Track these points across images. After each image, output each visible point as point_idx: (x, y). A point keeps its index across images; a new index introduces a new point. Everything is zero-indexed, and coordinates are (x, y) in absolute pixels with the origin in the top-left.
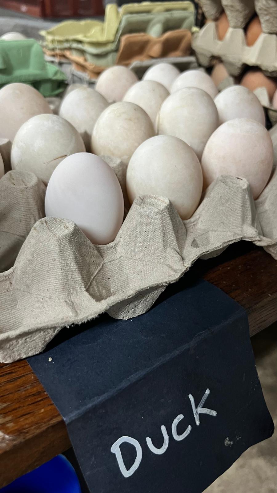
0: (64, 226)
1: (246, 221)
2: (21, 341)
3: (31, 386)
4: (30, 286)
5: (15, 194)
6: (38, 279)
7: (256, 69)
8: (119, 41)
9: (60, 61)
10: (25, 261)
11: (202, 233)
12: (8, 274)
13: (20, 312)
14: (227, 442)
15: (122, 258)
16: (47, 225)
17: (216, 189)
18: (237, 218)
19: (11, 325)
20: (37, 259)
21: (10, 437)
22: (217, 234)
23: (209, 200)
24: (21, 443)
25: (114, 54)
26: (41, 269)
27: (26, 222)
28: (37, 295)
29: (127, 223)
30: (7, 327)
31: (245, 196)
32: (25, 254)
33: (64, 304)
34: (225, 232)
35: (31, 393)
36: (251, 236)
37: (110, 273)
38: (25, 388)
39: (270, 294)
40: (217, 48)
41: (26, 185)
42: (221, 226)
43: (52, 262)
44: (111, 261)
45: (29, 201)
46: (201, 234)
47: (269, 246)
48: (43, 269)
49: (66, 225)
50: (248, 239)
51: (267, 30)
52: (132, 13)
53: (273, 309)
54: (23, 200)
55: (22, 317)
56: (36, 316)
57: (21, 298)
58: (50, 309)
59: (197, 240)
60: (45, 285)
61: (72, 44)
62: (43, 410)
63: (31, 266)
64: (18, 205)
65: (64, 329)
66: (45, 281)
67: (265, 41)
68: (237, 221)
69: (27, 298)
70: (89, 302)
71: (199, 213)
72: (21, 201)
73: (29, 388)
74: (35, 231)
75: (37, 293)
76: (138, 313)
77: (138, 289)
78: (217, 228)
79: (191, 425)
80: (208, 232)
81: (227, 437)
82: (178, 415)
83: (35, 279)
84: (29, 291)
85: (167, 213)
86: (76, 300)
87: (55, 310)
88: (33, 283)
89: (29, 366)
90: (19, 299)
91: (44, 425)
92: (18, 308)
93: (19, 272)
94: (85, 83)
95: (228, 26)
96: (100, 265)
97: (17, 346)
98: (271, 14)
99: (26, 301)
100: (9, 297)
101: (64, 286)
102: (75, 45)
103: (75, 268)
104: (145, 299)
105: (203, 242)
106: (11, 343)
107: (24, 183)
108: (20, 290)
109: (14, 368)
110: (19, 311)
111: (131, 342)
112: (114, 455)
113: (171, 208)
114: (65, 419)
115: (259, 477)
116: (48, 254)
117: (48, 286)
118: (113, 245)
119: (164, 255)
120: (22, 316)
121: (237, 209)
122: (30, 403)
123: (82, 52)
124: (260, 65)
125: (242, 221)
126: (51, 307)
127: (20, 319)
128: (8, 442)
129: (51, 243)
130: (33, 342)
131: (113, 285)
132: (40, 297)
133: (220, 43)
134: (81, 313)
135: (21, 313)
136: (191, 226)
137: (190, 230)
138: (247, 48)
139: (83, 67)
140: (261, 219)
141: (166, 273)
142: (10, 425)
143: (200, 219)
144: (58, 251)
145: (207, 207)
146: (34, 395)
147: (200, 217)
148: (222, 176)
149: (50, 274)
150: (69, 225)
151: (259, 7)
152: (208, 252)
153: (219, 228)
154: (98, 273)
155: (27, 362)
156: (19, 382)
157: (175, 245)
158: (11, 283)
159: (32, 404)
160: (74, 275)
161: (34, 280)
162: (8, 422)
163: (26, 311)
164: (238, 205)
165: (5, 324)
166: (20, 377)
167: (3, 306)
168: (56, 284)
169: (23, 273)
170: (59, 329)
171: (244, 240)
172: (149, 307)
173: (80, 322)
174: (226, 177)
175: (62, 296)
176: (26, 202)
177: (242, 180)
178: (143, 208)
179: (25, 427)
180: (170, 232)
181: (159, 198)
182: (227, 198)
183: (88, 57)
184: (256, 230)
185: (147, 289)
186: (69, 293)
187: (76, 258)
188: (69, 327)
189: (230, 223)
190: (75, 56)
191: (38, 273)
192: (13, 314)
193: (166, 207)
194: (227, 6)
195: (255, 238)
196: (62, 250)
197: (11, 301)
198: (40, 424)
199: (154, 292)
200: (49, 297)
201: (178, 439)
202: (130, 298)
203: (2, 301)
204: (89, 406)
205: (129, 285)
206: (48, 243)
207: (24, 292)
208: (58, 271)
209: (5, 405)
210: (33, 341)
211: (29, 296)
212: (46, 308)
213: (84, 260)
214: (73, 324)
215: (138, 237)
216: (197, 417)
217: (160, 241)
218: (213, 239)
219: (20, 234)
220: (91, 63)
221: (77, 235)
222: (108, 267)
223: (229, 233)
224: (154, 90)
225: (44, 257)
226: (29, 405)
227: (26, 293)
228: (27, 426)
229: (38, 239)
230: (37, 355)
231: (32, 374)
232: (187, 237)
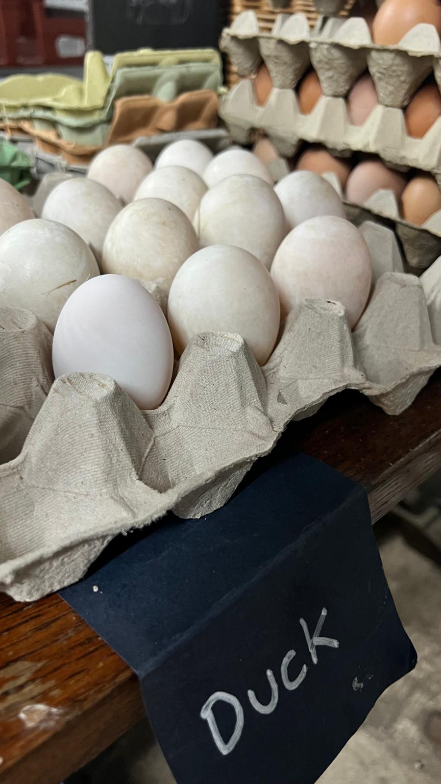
0: (99, 385)
1: (347, 361)
2: (55, 563)
3: (74, 630)
4: (55, 479)
5: (5, 342)
6: (67, 467)
7: (318, 146)
8: (113, 107)
9: (12, 137)
10: (44, 441)
11: (286, 383)
12: (16, 464)
13: (39, 522)
14: (356, 685)
15: (181, 427)
16: (72, 385)
17: (302, 318)
18: (335, 358)
19: (28, 543)
20: (63, 437)
21: (60, 709)
22: (309, 383)
23: (293, 336)
24: (77, 717)
25: (105, 126)
26: (71, 452)
27: (24, 385)
28: (66, 492)
29: (185, 375)
30: (21, 546)
31: (343, 327)
32: (44, 431)
33: (111, 502)
34: (321, 380)
35: (77, 641)
36: (357, 382)
37: (166, 451)
38: (66, 635)
39: (392, 463)
40: (257, 117)
41: (20, 328)
42: (313, 372)
43: (88, 439)
44: (164, 434)
45: (28, 352)
46: (288, 384)
47: (383, 395)
48: (74, 451)
49: (100, 383)
50: (354, 387)
51: (329, 91)
52: (129, 66)
53: (396, 484)
54: (19, 351)
55: (44, 529)
56: (66, 525)
57: (39, 500)
58: (88, 511)
59: (283, 393)
60: (78, 476)
61: (34, 112)
62: (101, 664)
63: (53, 449)
64: (11, 359)
65: (118, 538)
66: (77, 470)
67: (328, 106)
68: (335, 363)
69: (50, 499)
70: (148, 494)
71: (279, 354)
72: (15, 353)
73: (73, 634)
74: (56, 395)
75: (65, 488)
76: (214, 507)
77: (218, 469)
78: (307, 375)
79: (306, 665)
80: (297, 380)
81: (355, 678)
82: (288, 651)
83: (61, 467)
84: (52, 488)
85: (243, 356)
86: (126, 494)
87: (95, 513)
88: (58, 475)
89: (65, 602)
90: (36, 502)
91: (108, 686)
92: (36, 516)
93: (34, 460)
94: (60, 170)
95: (272, 86)
96: (151, 440)
97: (50, 571)
98: (335, 68)
99: (49, 503)
100: (21, 500)
101: (108, 475)
102: (40, 113)
103: (121, 445)
104: (225, 483)
105: (291, 396)
106: (42, 567)
107: (16, 324)
108: (38, 487)
109: (40, 608)
110: (38, 520)
111: (212, 550)
112: (205, 722)
113: (246, 348)
114: (137, 672)
115: (362, 763)
116: (80, 427)
117: (83, 476)
118: (166, 410)
119: (243, 418)
120: (42, 528)
121: (333, 346)
122: (80, 657)
123: (53, 124)
124: (324, 141)
125: (341, 362)
126: (89, 508)
127: (40, 532)
128: (57, 718)
129: (85, 410)
130: (73, 563)
131: (171, 469)
132: (71, 494)
133: (261, 110)
134: (139, 511)
135: (41, 522)
136: (270, 374)
137: (270, 380)
138: (302, 117)
139: (55, 148)
140: (362, 359)
141: (249, 444)
142: (56, 693)
143: (282, 364)
144: (96, 422)
145: (290, 345)
146: (82, 644)
147: (281, 361)
148: (306, 300)
149: (85, 458)
150: (106, 383)
151: (318, 59)
152: (304, 408)
153: (310, 375)
154: (150, 452)
155: (60, 596)
156: (54, 628)
157: (256, 401)
158: (21, 478)
159: (82, 657)
160: (120, 457)
161: (60, 469)
162: (51, 689)
163: (49, 519)
164: (335, 340)
165: (18, 543)
166: (54, 621)
167: (13, 514)
168: (95, 473)
169: (42, 460)
170: (110, 538)
171: (349, 388)
172: (229, 496)
173: (141, 524)
174: (312, 301)
175: (106, 489)
176: (23, 354)
177: (334, 304)
178: (208, 351)
179: (79, 692)
180: (249, 384)
181: (226, 335)
182: (318, 331)
183: (63, 131)
184: (362, 373)
185: (231, 467)
186: (115, 484)
187: (122, 431)
188: (126, 534)
189: (325, 366)
190: (38, 130)
191: (66, 458)
192: (29, 525)
193: (241, 348)
194: (269, 56)
195: (364, 385)
196: (102, 421)
197: (25, 506)
198: (101, 686)
199: (237, 473)
200: (85, 493)
201: (291, 687)
202: (209, 483)
203: (12, 506)
204: (170, 648)
205: (194, 468)
206: (80, 410)
207: (44, 490)
208: (97, 452)
209: (39, 665)
210: (73, 561)
211: (53, 495)
212: (81, 512)
213: (132, 434)
214: (132, 529)
215: (204, 395)
216: (313, 652)
217: (236, 397)
218: (304, 390)
219: (14, 404)
220: (68, 140)
221: (120, 396)
222: (162, 442)
223: (326, 380)
224: (184, 180)
225: (74, 432)
226: (78, 659)
227: (48, 490)
228: (83, 690)
229: (63, 405)
230: (76, 583)
231: (73, 614)
232: (268, 390)
